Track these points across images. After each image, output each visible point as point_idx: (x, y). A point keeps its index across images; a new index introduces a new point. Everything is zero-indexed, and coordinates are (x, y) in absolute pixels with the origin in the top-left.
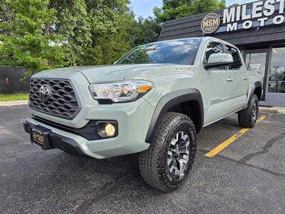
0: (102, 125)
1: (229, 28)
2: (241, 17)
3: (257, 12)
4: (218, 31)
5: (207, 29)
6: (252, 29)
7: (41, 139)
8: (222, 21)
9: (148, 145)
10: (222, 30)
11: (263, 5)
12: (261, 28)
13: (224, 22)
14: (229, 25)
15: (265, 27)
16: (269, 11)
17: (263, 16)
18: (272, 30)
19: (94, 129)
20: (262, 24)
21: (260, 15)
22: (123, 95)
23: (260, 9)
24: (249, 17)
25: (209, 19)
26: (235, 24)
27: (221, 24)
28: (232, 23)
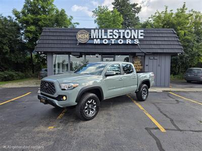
0: (62, 96)
1: (95, 41)
2: (101, 36)
3: (110, 35)
4: (88, 42)
5: (81, 40)
6: (108, 44)
7: (44, 101)
8: (90, 36)
9: (76, 103)
10: (90, 42)
11: (112, 32)
12: (112, 44)
13: (92, 37)
14: (95, 40)
15: (114, 44)
16: (116, 36)
17: (113, 38)
18: (118, 47)
19: (60, 98)
20: (113, 43)
21: (111, 37)
22: (69, 87)
23: (111, 34)
24: (106, 37)
25: (82, 33)
26: (99, 40)
27: (90, 39)
28: (97, 39)
